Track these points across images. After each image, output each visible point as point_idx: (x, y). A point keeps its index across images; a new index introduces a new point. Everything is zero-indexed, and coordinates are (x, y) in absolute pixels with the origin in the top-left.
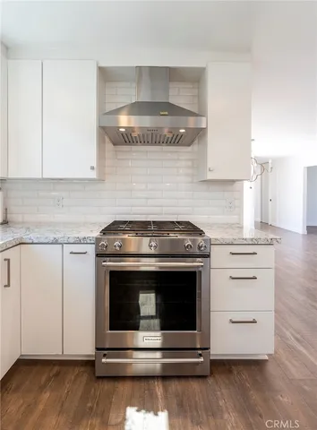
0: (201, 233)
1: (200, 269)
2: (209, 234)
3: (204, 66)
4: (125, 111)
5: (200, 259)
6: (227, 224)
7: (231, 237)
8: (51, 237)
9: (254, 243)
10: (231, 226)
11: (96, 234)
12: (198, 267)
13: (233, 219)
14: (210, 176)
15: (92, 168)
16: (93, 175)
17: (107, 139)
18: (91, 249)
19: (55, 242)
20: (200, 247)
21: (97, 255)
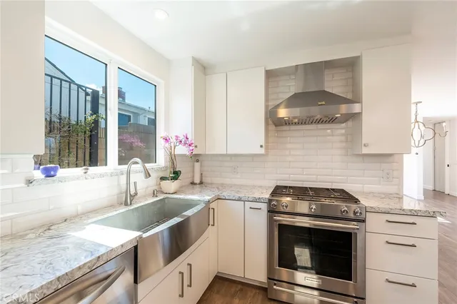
0: (356, 201)
1: (356, 231)
2: (365, 202)
3: (359, 55)
4: (282, 106)
5: (355, 223)
6: (384, 194)
7: (387, 207)
8: (237, 196)
9: (414, 213)
10: (388, 196)
11: (267, 196)
12: (354, 229)
13: (391, 189)
14: (365, 151)
15: (261, 146)
16: (262, 151)
17: (270, 122)
18: (264, 207)
19: (239, 200)
20: (355, 213)
21: (269, 211)
